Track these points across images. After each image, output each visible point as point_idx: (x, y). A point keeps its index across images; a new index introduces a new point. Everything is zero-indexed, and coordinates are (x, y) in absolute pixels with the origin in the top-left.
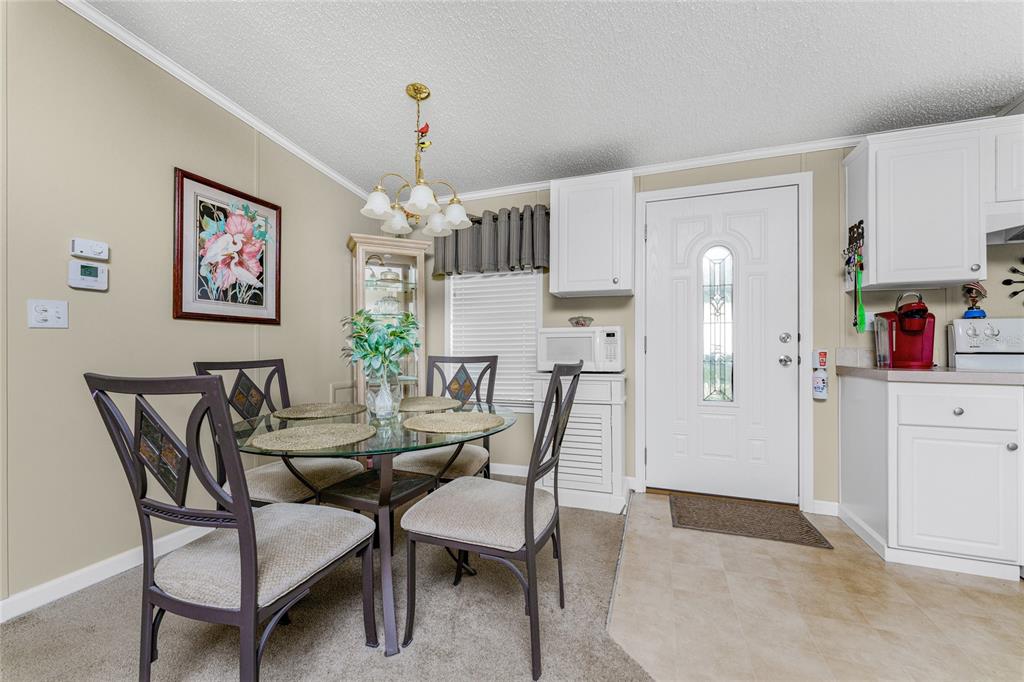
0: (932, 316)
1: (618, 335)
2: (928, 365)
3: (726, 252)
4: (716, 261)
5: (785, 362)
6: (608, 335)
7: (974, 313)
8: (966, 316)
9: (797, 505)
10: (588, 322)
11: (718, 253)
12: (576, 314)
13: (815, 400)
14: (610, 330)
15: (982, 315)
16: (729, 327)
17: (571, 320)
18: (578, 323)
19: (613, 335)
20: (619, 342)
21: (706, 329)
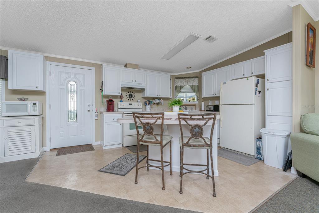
0: (114, 101)
1: (37, 104)
2: (113, 111)
3: (75, 83)
4: (72, 85)
5: (89, 111)
6: (34, 104)
7: (121, 101)
8: (121, 102)
9: (92, 144)
10: (26, 100)
11: (72, 83)
12: (21, 96)
13: (96, 119)
14: (34, 102)
15: (122, 102)
16: (76, 102)
17: (18, 99)
18: (21, 100)
19: (36, 104)
20: (38, 106)
21: (69, 102)
